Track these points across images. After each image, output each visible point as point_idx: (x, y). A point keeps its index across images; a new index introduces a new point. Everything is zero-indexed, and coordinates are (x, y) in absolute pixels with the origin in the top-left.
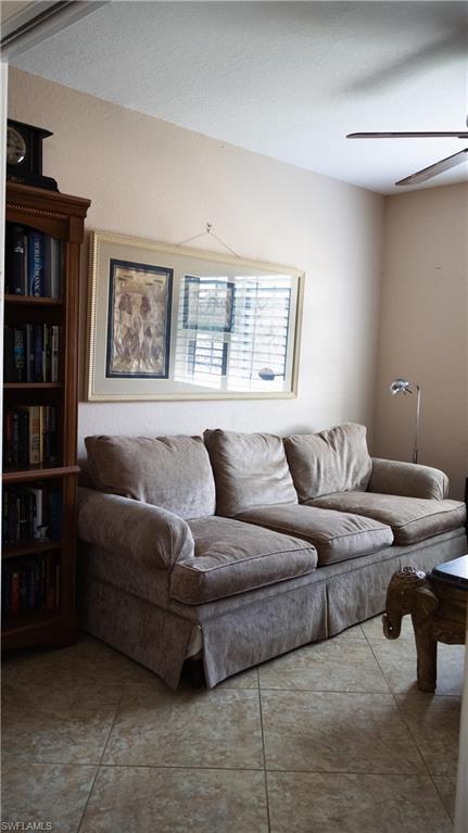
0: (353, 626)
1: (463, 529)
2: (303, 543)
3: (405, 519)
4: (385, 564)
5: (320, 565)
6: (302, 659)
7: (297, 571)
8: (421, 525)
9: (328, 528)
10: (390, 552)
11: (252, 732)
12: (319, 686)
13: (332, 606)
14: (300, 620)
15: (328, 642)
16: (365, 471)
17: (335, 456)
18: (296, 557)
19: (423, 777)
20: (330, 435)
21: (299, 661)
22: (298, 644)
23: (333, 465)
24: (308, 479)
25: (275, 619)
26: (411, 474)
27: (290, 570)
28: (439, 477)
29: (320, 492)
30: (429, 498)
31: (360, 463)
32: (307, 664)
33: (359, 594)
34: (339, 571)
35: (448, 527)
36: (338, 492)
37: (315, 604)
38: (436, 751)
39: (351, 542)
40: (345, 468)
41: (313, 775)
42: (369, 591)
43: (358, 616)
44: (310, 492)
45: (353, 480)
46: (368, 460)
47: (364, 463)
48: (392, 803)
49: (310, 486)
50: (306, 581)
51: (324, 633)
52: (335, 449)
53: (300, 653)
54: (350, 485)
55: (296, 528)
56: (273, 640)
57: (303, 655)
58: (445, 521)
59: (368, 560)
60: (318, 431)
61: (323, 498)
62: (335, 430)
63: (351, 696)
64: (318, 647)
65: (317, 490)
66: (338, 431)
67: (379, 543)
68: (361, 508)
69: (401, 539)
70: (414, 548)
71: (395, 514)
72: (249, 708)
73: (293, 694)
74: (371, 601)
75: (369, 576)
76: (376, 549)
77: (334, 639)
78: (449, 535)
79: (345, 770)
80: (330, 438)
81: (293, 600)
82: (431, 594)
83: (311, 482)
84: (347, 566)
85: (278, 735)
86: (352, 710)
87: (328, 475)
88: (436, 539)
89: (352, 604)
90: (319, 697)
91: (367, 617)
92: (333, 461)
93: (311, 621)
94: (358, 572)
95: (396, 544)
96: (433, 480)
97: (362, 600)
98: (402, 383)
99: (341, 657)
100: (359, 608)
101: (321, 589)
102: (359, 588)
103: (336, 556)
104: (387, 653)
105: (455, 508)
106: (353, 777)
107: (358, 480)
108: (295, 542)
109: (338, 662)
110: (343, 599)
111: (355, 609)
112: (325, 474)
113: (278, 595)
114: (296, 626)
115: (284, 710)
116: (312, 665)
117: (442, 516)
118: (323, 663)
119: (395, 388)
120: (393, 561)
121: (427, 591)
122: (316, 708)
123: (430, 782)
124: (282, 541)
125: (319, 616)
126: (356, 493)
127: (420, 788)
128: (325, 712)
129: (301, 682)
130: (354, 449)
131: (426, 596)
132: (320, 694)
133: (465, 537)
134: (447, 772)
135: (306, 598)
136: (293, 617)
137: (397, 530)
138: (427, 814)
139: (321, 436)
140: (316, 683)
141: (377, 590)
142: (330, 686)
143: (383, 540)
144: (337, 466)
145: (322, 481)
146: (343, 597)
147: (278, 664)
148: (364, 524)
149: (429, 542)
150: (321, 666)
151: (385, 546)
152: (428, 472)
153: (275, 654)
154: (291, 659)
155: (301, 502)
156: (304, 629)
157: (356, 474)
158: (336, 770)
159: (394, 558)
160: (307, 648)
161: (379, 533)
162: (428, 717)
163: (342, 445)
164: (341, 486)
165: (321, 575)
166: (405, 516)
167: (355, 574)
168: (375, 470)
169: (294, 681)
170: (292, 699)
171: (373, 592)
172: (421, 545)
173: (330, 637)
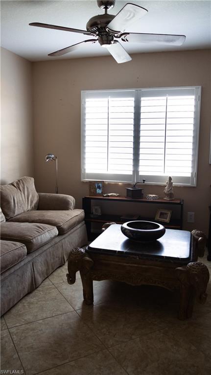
0: (45, 279)
1: (84, 222)
2: (18, 244)
3: (62, 222)
4: (56, 245)
5: (29, 253)
6: (25, 304)
7: (19, 259)
8: (69, 224)
9: (28, 234)
10: (57, 240)
11: (12, 357)
12: (39, 317)
13: (36, 273)
14: (22, 284)
15: (36, 291)
16: (36, 200)
17: (21, 194)
18: (17, 252)
19: (104, 351)
20: (17, 183)
21: (25, 306)
22: (22, 296)
23: (21, 199)
24: (9, 208)
25: (10, 288)
26: (58, 199)
27: (16, 260)
28: (71, 199)
29: (16, 214)
30: (68, 210)
31: (33, 197)
32: (29, 306)
33: (47, 263)
34: (37, 254)
35: (79, 222)
36: (24, 212)
37: (28, 274)
38: (105, 334)
39: (41, 239)
40: (27, 200)
41: (53, 370)
42: (51, 260)
43: (47, 274)
44: (11, 215)
45: (31, 205)
46: (36, 194)
47: (34, 196)
48: (95, 371)
49: (11, 211)
50: (22, 263)
51: (34, 287)
52: (21, 191)
53: (23, 301)
54: (29, 208)
55: (12, 236)
56: (10, 300)
57: (25, 302)
58: (78, 220)
59: (49, 246)
60: (11, 183)
61: (18, 217)
62: (19, 181)
63: (57, 318)
64: (31, 295)
65: (14, 213)
66: (21, 181)
67: (53, 236)
68: (40, 219)
69: (62, 232)
70: (67, 235)
71: (57, 220)
72: (6, 342)
73: (28, 326)
74: (51, 265)
75: (50, 253)
76: (52, 239)
77: (38, 289)
78: (79, 226)
79: (67, 361)
80: (17, 185)
81: (18, 275)
82: (91, 260)
83: (11, 209)
84: (40, 251)
85: (27, 353)
86: (60, 325)
87: (19, 205)
88: (75, 229)
89: (44, 269)
90: (41, 323)
91: (50, 273)
92: (20, 197)
93: (27, 283)
94: (45, 253)
95: (60, 234)
96: (69, 201)
97: (48, 266)
98: (51, 156)
99: (45, 297)
100: (47, 270)
101: (30, 266)
102: (46, 260)
103: (35, 247)
104: (66, 289)
105: (80, 213)
106: (73, 363)
107: (33, 205)
108: (15, 244)
109: (44, 301)
110: (40, 268)
111: (45, 271)
112: (17, 204)
113: (10, 275)
114: (20, 288)
115: (26, 337)
116: (31, 306)
117: (77, 217)
118: (37, 303)
119: (47, 158)
120: (59, 243)
121: (88, 258)
122: (42, 330)
123: (108, 352)
124: (7, 245)
125: (30, 279)
126: (34, 211)
127: (105, 357)
128: (47, 331)
129: (29, 317)
130: (29, 190)
131: (88, 261)
132: (41, 321)
133: (85, 225)
134: (113, 344)
135: (24, 272)
136: (19, 284)
137: (59, 228)
138: (113, 370)
139: (12, 184)
140: (37, 316)
141: (54, 259)
142: (44, 316)
143: (54, 234)
144: (23, 200)
145: (16, 208)
146: (40, 267)
147: (14, 311)
148: (44, 228)
149: (72, 230)
150: (36, 306)
151: (56, 237)
152: (66, 197)
153: (11, 306)
154: (20, 306)
155: (7, 220)
156: (24, 288)
157: (32, 202)
158: (63, 363)
159: (59, 242)
160: (26, 297)
161: (52, 231)
162: (95, 318)
163: (24, 188)
164: (26, 209)
165: (29, 258)
166: (61, 220)
167: (44, 254)
168: (41, 199)
169: (26, 318)
170: (27, 329)
171: (52, 260)
172: (69, 233)
173: (36, 288)
